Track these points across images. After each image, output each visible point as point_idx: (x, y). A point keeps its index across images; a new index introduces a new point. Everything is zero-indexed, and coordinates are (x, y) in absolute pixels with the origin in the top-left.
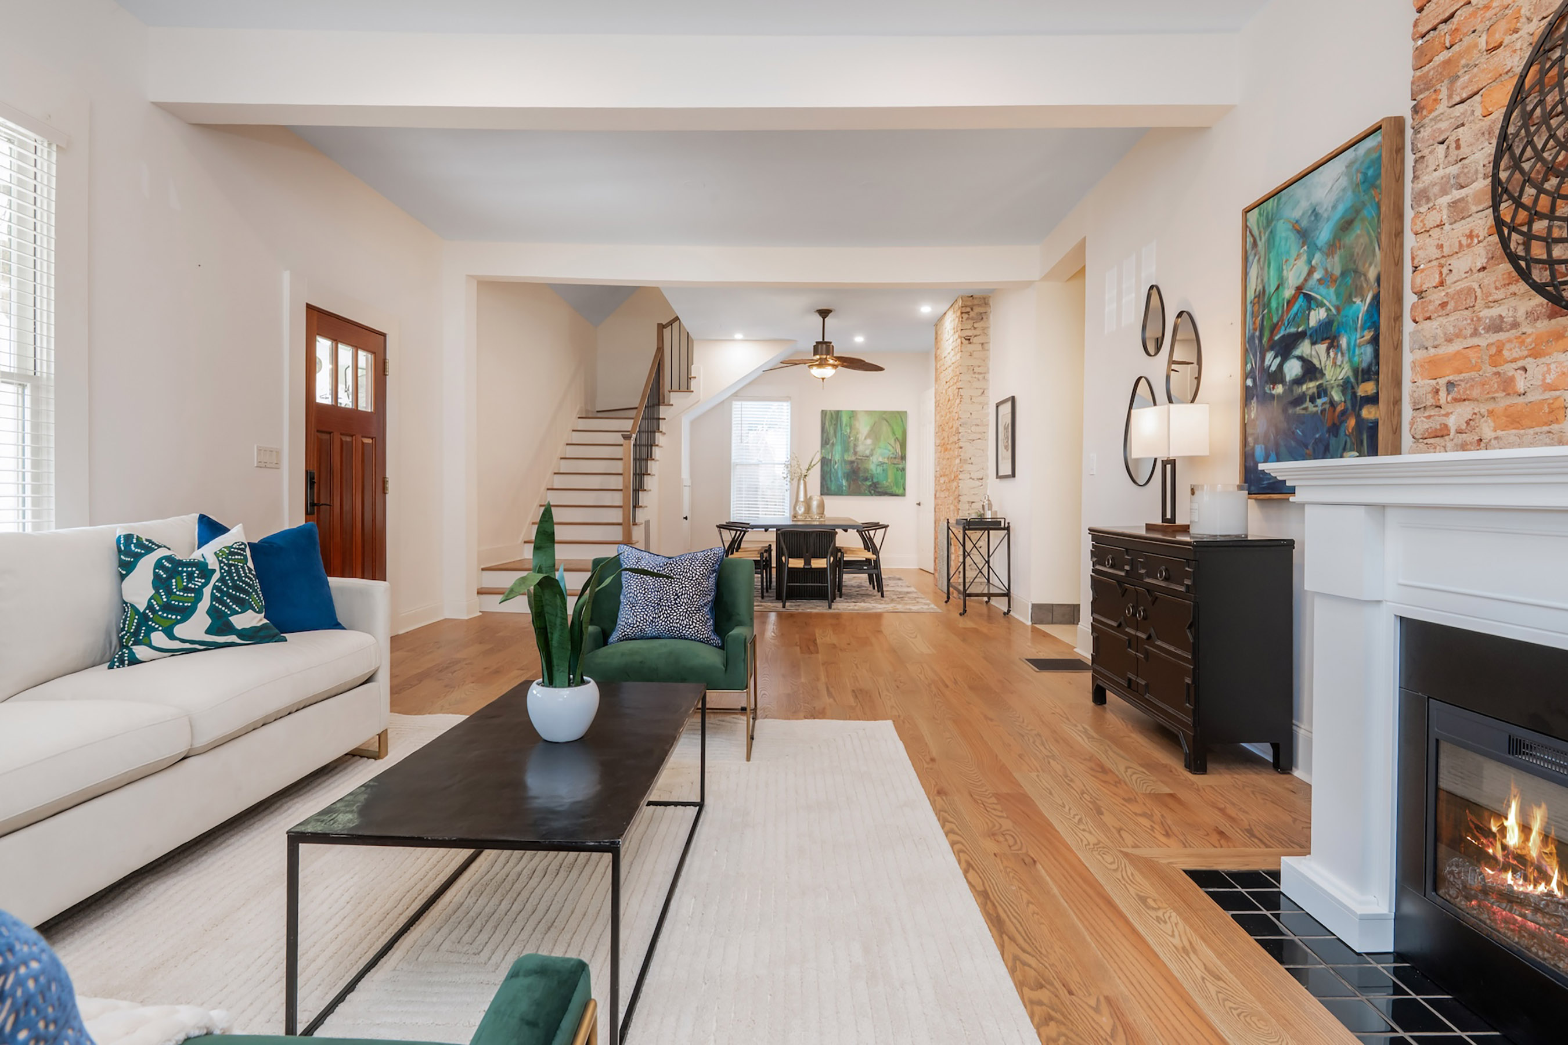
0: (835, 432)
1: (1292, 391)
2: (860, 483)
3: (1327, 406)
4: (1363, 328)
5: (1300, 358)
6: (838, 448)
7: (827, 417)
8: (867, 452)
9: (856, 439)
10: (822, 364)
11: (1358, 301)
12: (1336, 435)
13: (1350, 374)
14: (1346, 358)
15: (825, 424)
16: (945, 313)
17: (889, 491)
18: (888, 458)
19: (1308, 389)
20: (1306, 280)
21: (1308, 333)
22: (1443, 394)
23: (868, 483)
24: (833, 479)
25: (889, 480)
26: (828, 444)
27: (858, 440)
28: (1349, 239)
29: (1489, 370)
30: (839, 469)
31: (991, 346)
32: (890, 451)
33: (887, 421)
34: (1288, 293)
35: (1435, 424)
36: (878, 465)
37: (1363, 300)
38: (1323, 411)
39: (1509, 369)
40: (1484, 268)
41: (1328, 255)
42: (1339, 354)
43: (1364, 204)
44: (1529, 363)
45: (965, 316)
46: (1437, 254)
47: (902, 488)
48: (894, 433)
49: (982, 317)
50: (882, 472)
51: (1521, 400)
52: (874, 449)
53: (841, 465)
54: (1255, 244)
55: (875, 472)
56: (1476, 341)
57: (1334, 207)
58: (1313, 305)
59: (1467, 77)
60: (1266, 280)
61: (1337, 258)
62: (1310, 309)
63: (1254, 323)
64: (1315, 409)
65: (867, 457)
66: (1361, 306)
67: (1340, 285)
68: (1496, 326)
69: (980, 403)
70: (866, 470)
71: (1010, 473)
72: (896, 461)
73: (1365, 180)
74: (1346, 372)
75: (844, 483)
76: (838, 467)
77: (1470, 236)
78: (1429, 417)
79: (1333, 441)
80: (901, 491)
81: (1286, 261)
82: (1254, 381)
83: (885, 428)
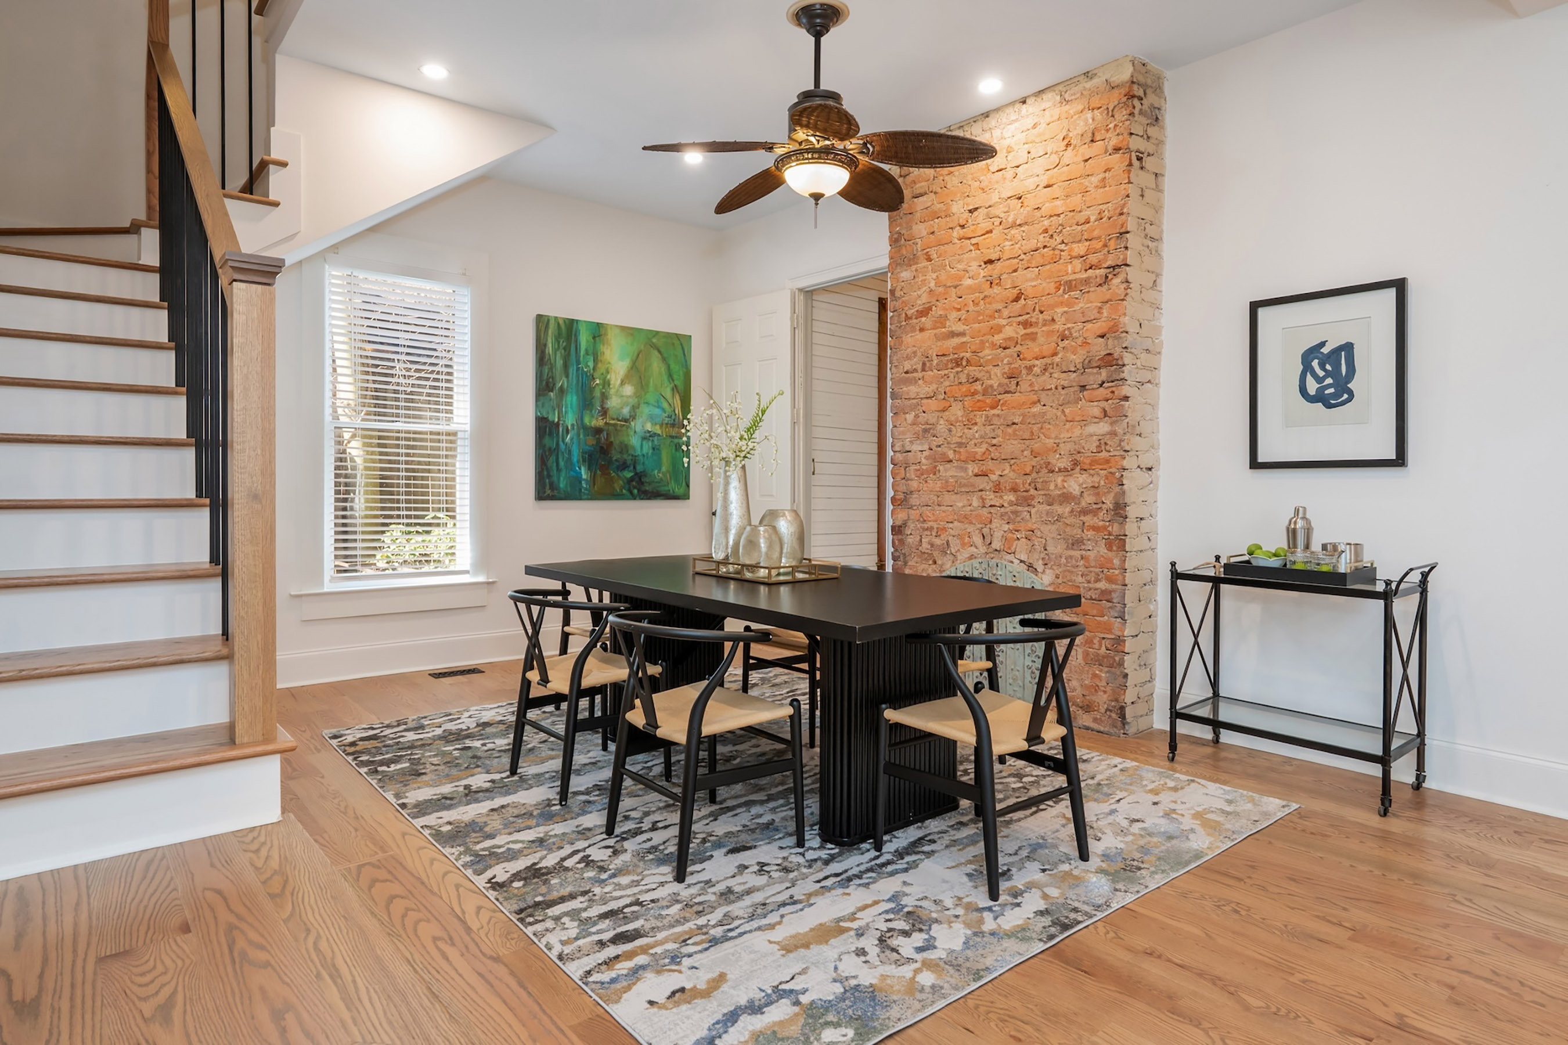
0: (566, 366)
2: (613, 474)
6: (572, 400)
7: (549, 332)
8: (626, 411)
9: (606, 383)
15: (545, 345)
17: (663, 489)
18: (661, 425)
23: (629, 474)
24: (562, 463)
25: (664, 469)
26: (552, 391)
27: (609, 385)
30: (573, 443)
32: (664, 410)
33: (660, 352)
36: (644, 438)
47: (684, 484)
48: (670, 376)
50: (651, 451)
52: (638, 406)
53: (578, 435)
55: (638, 452)
65: (626, 421)
70: (625, 448)
72: (672, 432)
75: (584, 474)
76: (572, 439)
80: (679, 491)
83: (656, 365)
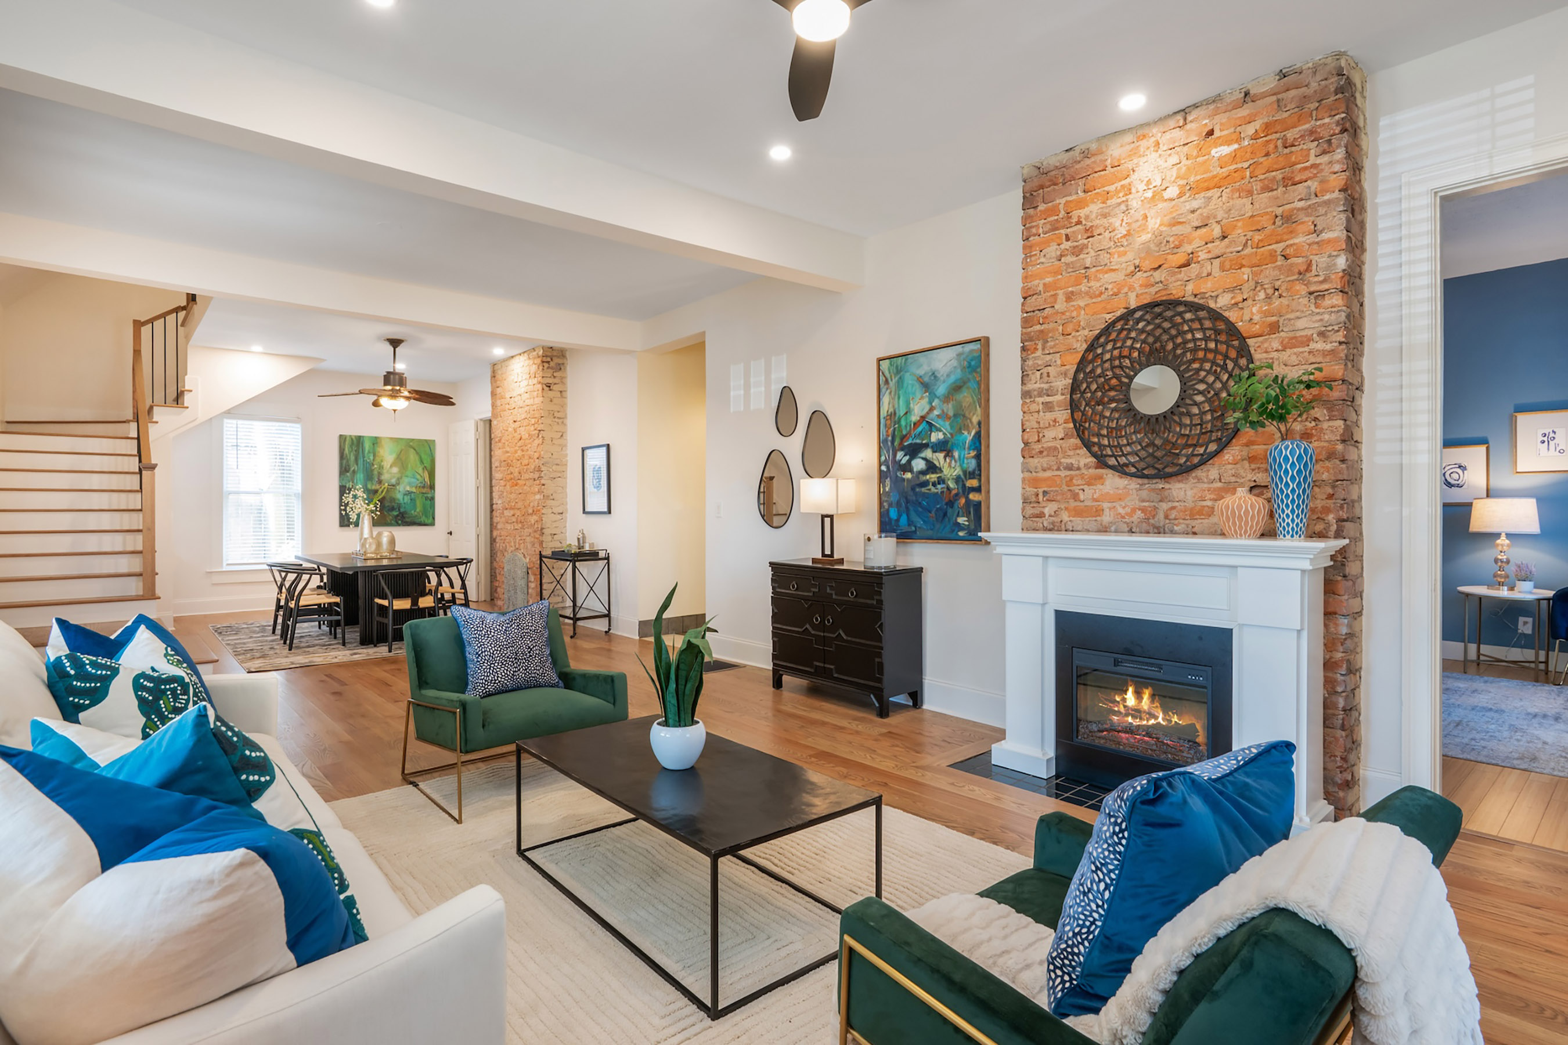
0: (356, 460)
1: (918, 478)
2: (385, 514)
3: (945, 490)
4: (969, 449)
5: (925, 459)
6: (360, 476)
7: (347, 443)
8: (393, 481)
9: (381, 467)
10: (394, 395)
11: (966, 433)
12: (952, 507)
13: (961, 473)
14: (958, 464)
15: (343, 450)
16: (512, 357)
17: (418, 521)
18: (415, 487)
19: (930, 478)
20: (928, 413)
21: (930, 445)
22: (1041, 497)
23: (395, 513)
25: (418, 510)
26: (349, 472)
27: (383, 468)
28: (959, 396)
29: (1066, 488)
31: (569, 394)
32: (417, 480)
33: (414, 449)
34: (914, 418)
35: (1037, 511)
36: (405, 495)
37: (969, 433)
38: (942, 492)
39: (1076, 489)
40: (1063, 439)
41: (944, 402)
42: (953, 462)
43: (969, 380)
44: (1085, 487)
45: (546, 365)
46: (1036, 426)
47: (431, 517)
48: (422, 462)
49: (560, 367)
50: (409, 501)
51: (1081, 504)
52: (401, 478)
54: (887, 382)
55: (402, 501)
56: (1058, 473)
57: (948, 376)
58: (933, 429)
59: (1052, 343)
60: (896, 406)
61: (950, 405)
62: (931, 431)
63: (887, 431)
64: (936, 490)
65: (394, 485)
66: (968, 437)
67: (953, 421)
68: (1070, 468)
69: (560, 445)
70: (394, 500)
71: (606, 510)
72: (424, 491)
73: (970, 366)
74: (958, 471)
77: (1055, 421)
78: (1033, 507)
79: (950, 510)
80: (430, 521)
81: (912, 399)
82: (888, 467)
83: (412, 456)
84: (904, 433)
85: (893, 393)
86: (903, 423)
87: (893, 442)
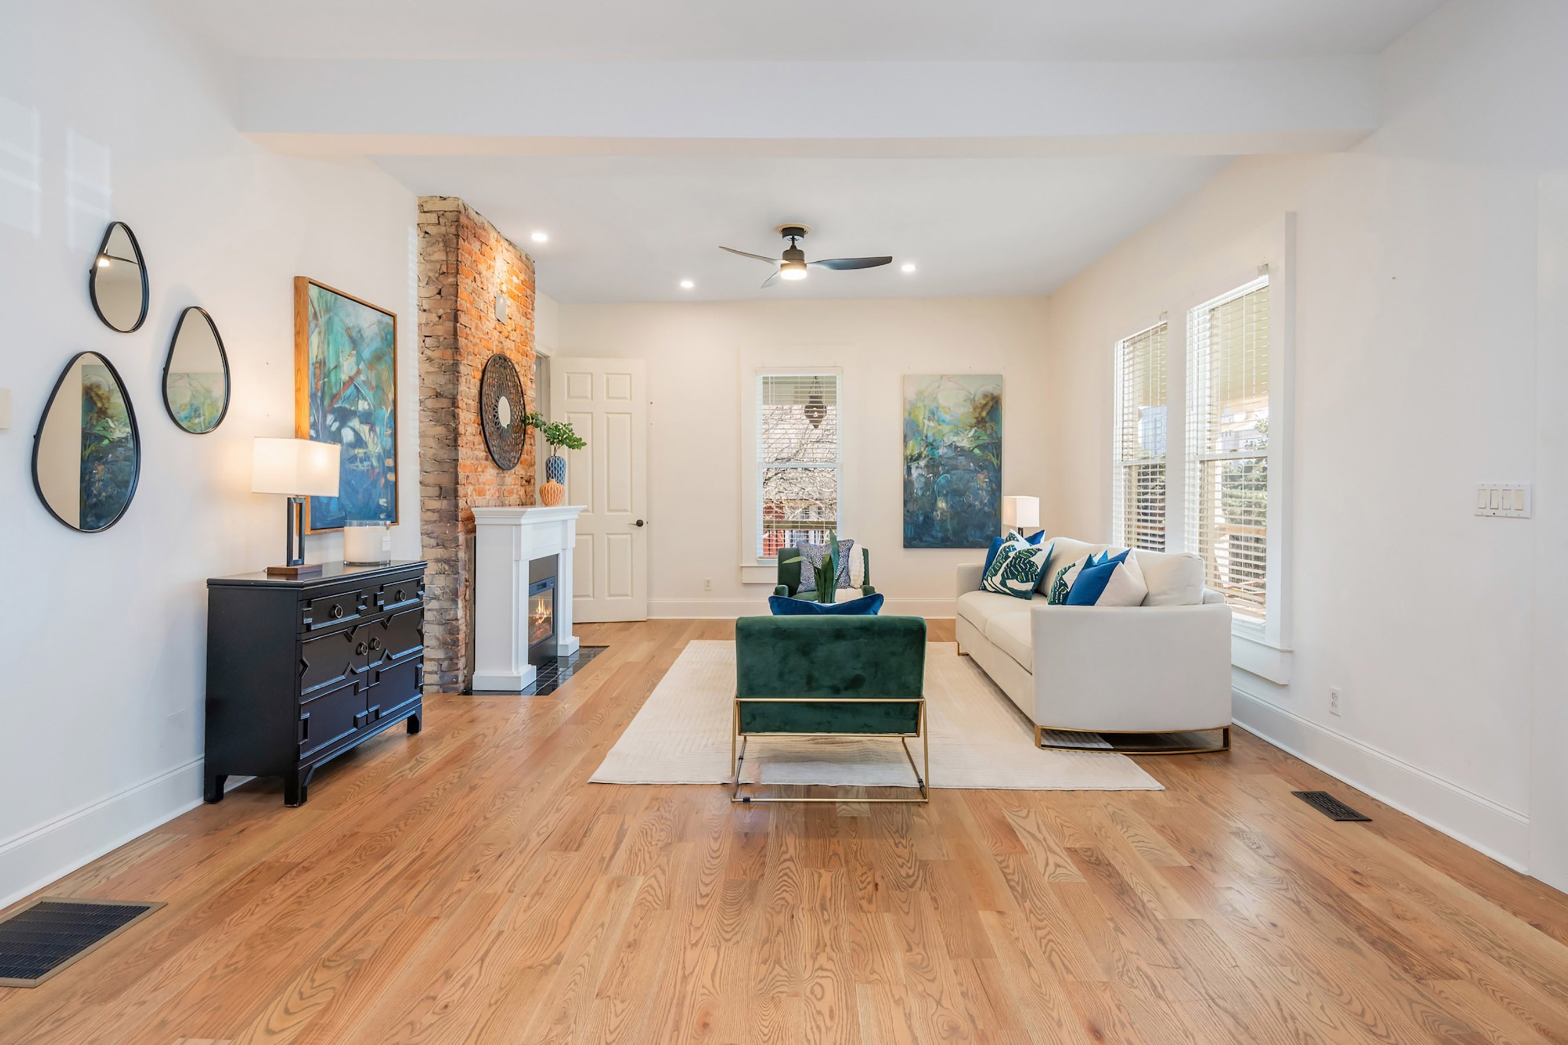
1: (348, 451)
3: (370, 468)
4: (386, 426)
5: (353, 429)
11: (384, 408)
12: (375, 487)
13: (381, 451)
14: (379, 441)
19: (358, 453)
20: (355, 375)
21: (358, 414)
28: (379, 367)
34: (344, 377)
37: (387, 410)
38: (368, 470)
41: (368, 368)
42: (375, 437)
43: (386, 353)
54: (315, 316)
57: (371, 339)
58: (360, 396)
60: (326, 354)
61: (373, 374)
62: (358, 398)
63: (316, 384)
64: (363, 468)
66: (386, 413)
67: (375, 393)
73: (386, 338)
81: (342, 352)
82: (317, 433)
84: (334, 392)
85: (322, 334)
86: (333, 378)
87: (322, 399)
